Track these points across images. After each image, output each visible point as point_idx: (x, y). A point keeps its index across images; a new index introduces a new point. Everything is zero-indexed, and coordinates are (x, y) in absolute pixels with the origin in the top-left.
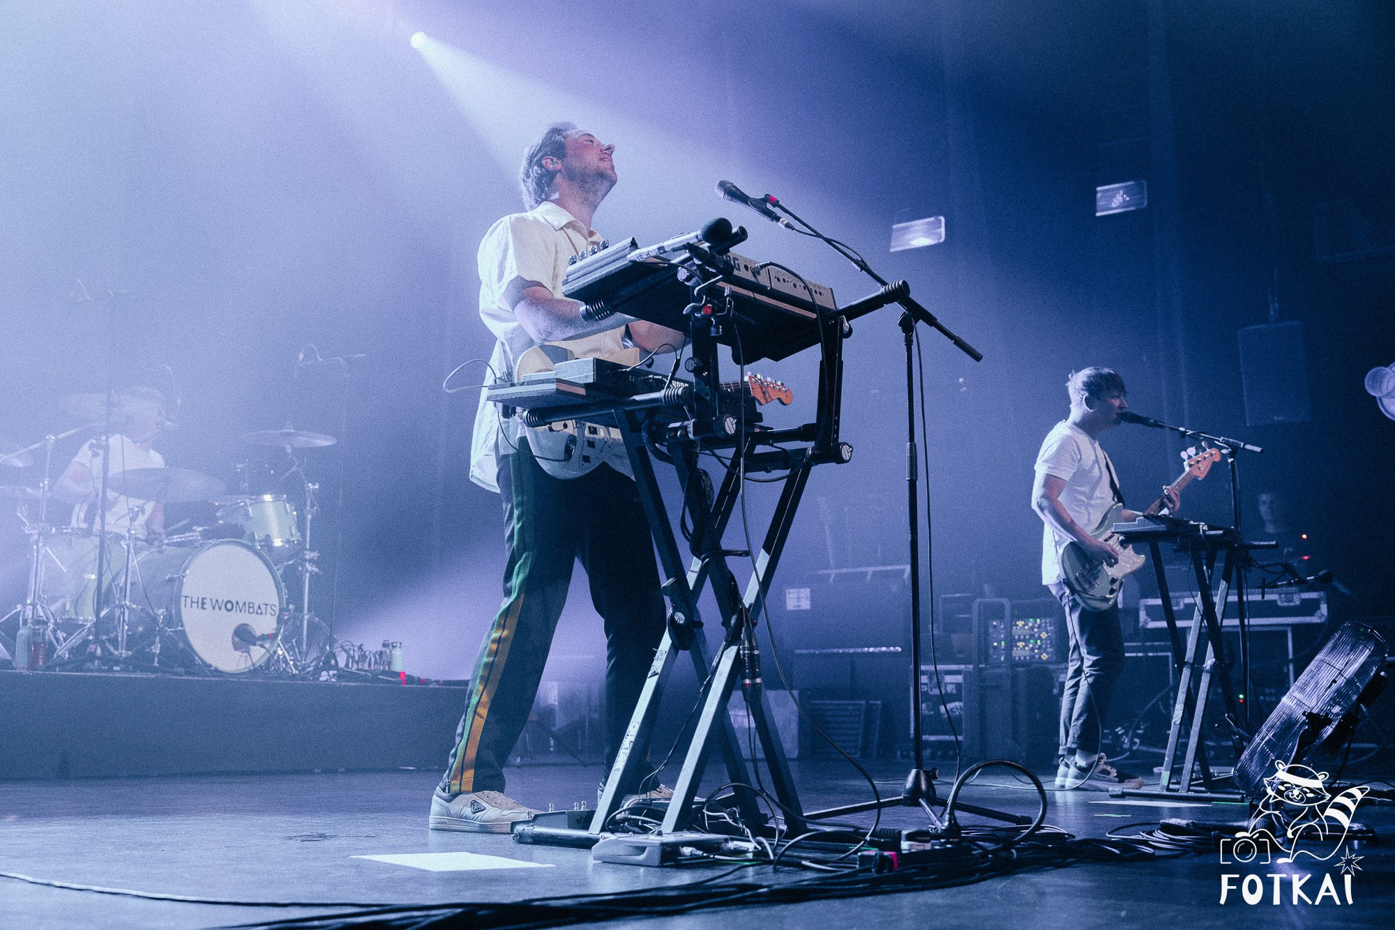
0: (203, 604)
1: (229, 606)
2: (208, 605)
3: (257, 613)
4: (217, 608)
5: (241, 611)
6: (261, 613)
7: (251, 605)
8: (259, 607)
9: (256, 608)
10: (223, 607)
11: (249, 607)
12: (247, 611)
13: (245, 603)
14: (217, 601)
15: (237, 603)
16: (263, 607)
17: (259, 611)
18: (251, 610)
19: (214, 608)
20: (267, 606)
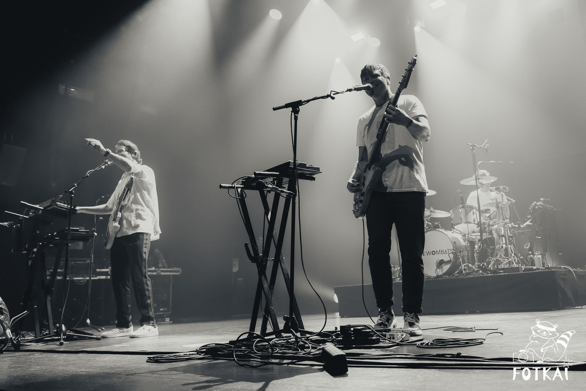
1: (434, 253)
3: (445, 253)
4: (429, 254)
5: (438, 254)
6: (447, 253)
7: (442, 251)
8: (446, 251)
9: (444, 251)
10: (431, 254)
11: (442, 252)
12: (441, 253)
13: (440, 251)
14: (429, 252)
15: (437, 251)
16: (447, 251)
17: (446, 253)
18: (443, 253)
19: (428, 255)
20: (448, 250)
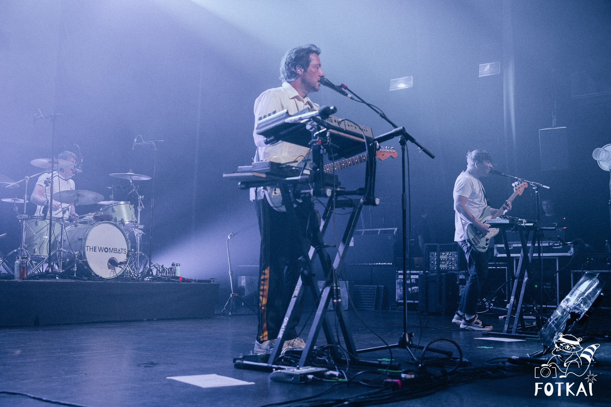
0: (95, 249)
1: (106, 250)
2: (97, 250)
3: (118, 253)
4: (101, 251)
5: (111, 252)
6: (120, 253)
8: (119, 250)
10: (104, 251)
11: (115, 250)
12: (114, 252)
13: (113, 249)
14: (101, 248)
15: (110, 248)
20: (122, 249)
